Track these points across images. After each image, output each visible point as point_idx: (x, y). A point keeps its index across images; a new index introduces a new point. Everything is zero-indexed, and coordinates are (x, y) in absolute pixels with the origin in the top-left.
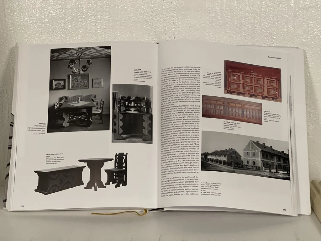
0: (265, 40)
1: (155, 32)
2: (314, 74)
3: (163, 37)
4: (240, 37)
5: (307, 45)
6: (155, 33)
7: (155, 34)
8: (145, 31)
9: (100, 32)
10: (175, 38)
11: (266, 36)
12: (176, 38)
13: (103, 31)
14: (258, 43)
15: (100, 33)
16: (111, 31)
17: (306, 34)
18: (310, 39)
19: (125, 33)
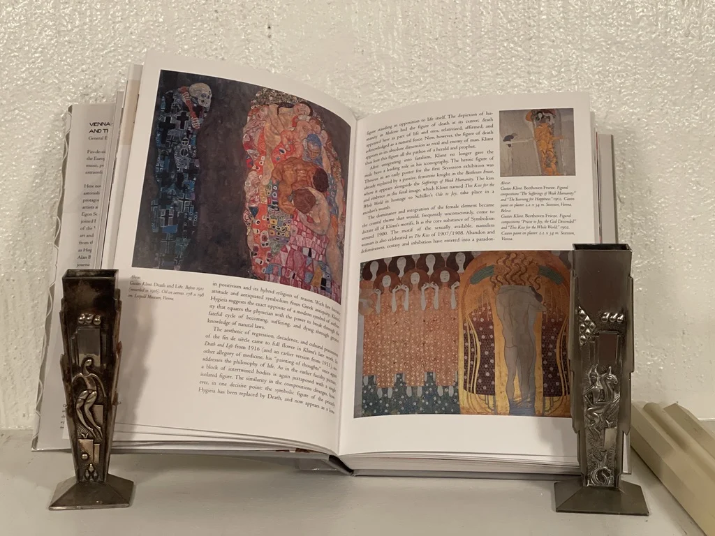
0: (507, 29)
1: (216, 11)
2: (639, 120)
3: (240, 25)
4: (441, 23)
5: (619, 42)
6: (215, 15)
7: (217, 18)
8: (189, 9)
9: (67, 11)
10: (269, 28)
11: (510, 21)
12: (272, 27)
13: (75, 10)
14: (490, 38)
15: (66, 15)
16: (97, 10)
17: (614, 12)
18: (625, 25)
19: (136, 14)
